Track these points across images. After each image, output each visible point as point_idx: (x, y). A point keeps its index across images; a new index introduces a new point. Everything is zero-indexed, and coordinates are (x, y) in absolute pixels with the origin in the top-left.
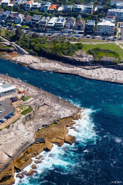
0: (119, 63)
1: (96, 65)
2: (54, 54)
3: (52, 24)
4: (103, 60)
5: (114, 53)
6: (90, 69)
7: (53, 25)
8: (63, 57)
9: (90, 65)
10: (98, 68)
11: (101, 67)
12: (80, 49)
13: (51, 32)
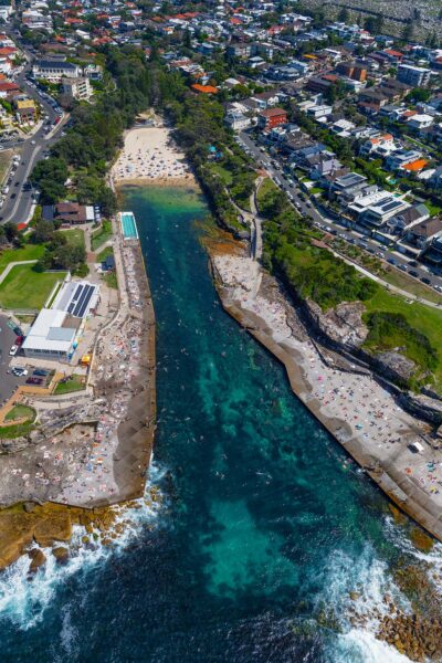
0: (416, 389)
1: (357, 363)
2: (294, 284)
3: (361, 207)
4: (381, 359)
5: (430, 351)
6: (332, 367)
7: (360, 210)
8: (304, 301)
9: (344, 355)
10: (356, 372)
11: (364, 374)
12: (361, 299)
13: (349, 224)
